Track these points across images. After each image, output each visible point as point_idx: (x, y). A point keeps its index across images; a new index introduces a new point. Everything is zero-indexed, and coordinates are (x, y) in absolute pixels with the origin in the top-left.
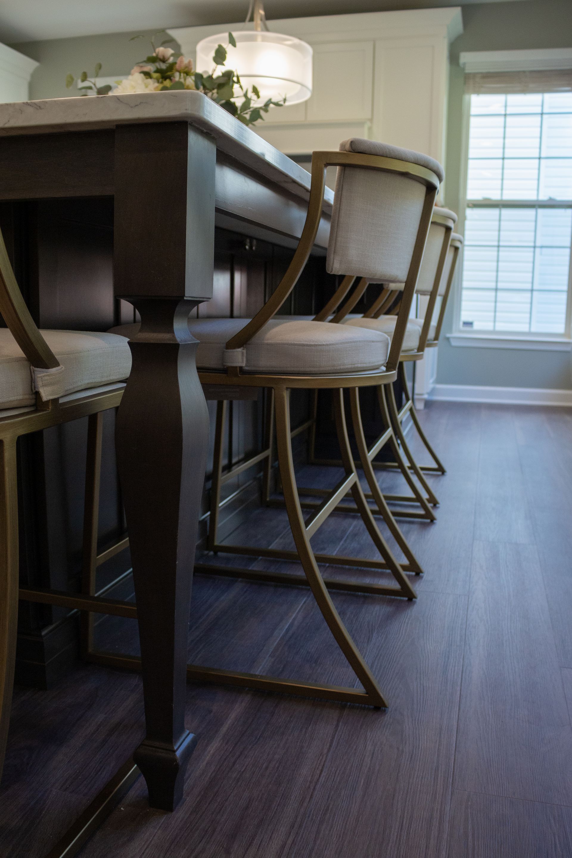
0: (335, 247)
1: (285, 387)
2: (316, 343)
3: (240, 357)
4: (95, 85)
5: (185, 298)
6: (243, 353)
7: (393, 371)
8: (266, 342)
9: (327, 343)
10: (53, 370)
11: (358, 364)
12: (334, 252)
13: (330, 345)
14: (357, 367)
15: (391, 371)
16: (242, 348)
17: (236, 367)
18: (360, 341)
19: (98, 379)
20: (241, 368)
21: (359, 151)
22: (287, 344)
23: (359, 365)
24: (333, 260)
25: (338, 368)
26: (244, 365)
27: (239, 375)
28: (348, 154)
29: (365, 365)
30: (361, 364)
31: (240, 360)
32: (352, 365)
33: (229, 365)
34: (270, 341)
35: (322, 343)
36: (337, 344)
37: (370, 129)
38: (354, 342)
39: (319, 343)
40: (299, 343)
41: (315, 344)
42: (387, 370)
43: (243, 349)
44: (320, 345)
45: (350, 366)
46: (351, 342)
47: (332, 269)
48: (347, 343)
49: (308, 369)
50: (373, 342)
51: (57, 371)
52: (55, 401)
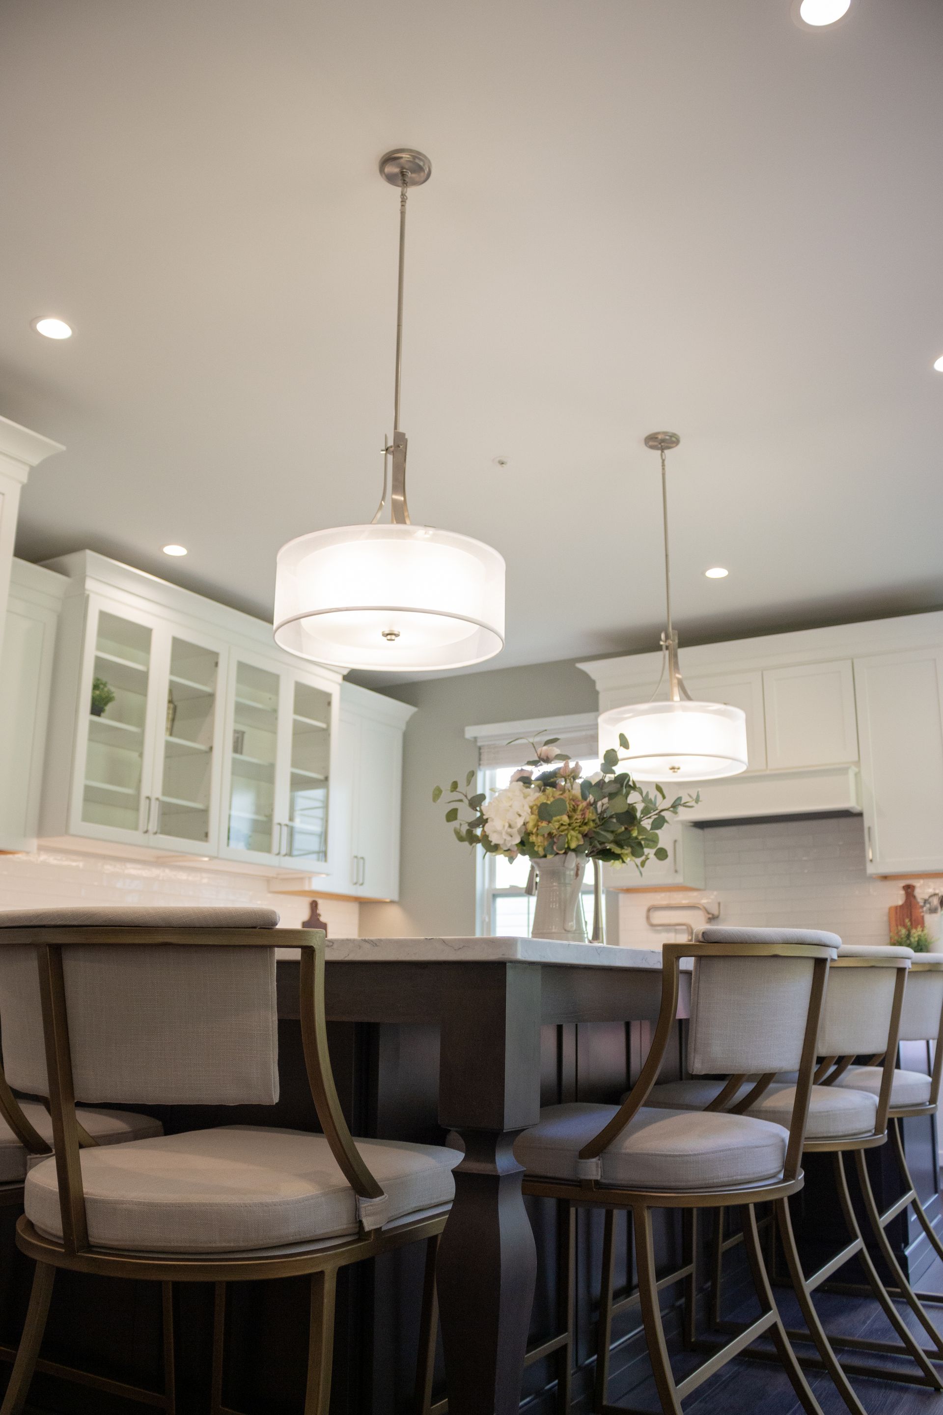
0: (695, 1044)
1: (646, 1205)
2: (682, 1153)
3: (594, 1168)
4: (466, 796)
5: (504, 1131)
6: (597, 1164)
7: (792, 1180)
8: (623, 1151)
9: (695, 1152)
10: (377, 1200)
11: (738, 1175)
12: (695, 1050)
13: (698, 1154)
14: (736, 1180)
15: (790, 1180)
16: (597, 1158)
17: (591, 1180)
18: (738, 1148)
19: (426, 1202)
20: (596, 1182)
21: (713, 941)
22: (648, 1154)
23: (739, 1177)
24: (694, 1059)
25: (711, 1181)
26: (599, 1178)
27: (594, 1190)
28: (701, 945)
29: (747, 1177)
30: (741, 1175)
31: (595, 1173)
32: (729, 1177)
33: (582, 1177)
34: (628, 1151)
35: (688, 1153)
36: (708, 1153)
37: (857, 775)
38: (730, 1149)
39: (685, 1153)
40: (661, 1153)
41: (679, 1155)
42: (786, 1179)
43: (599, 1160)
44: (686, 1155)
45: (726, 1179)
46: (726, 1150)
47: (693, 1070)
48: (723, 1151)
49: (673, 1184)
50: (757, 1147)
51: (380, 1200)
52: (378, 1230)
